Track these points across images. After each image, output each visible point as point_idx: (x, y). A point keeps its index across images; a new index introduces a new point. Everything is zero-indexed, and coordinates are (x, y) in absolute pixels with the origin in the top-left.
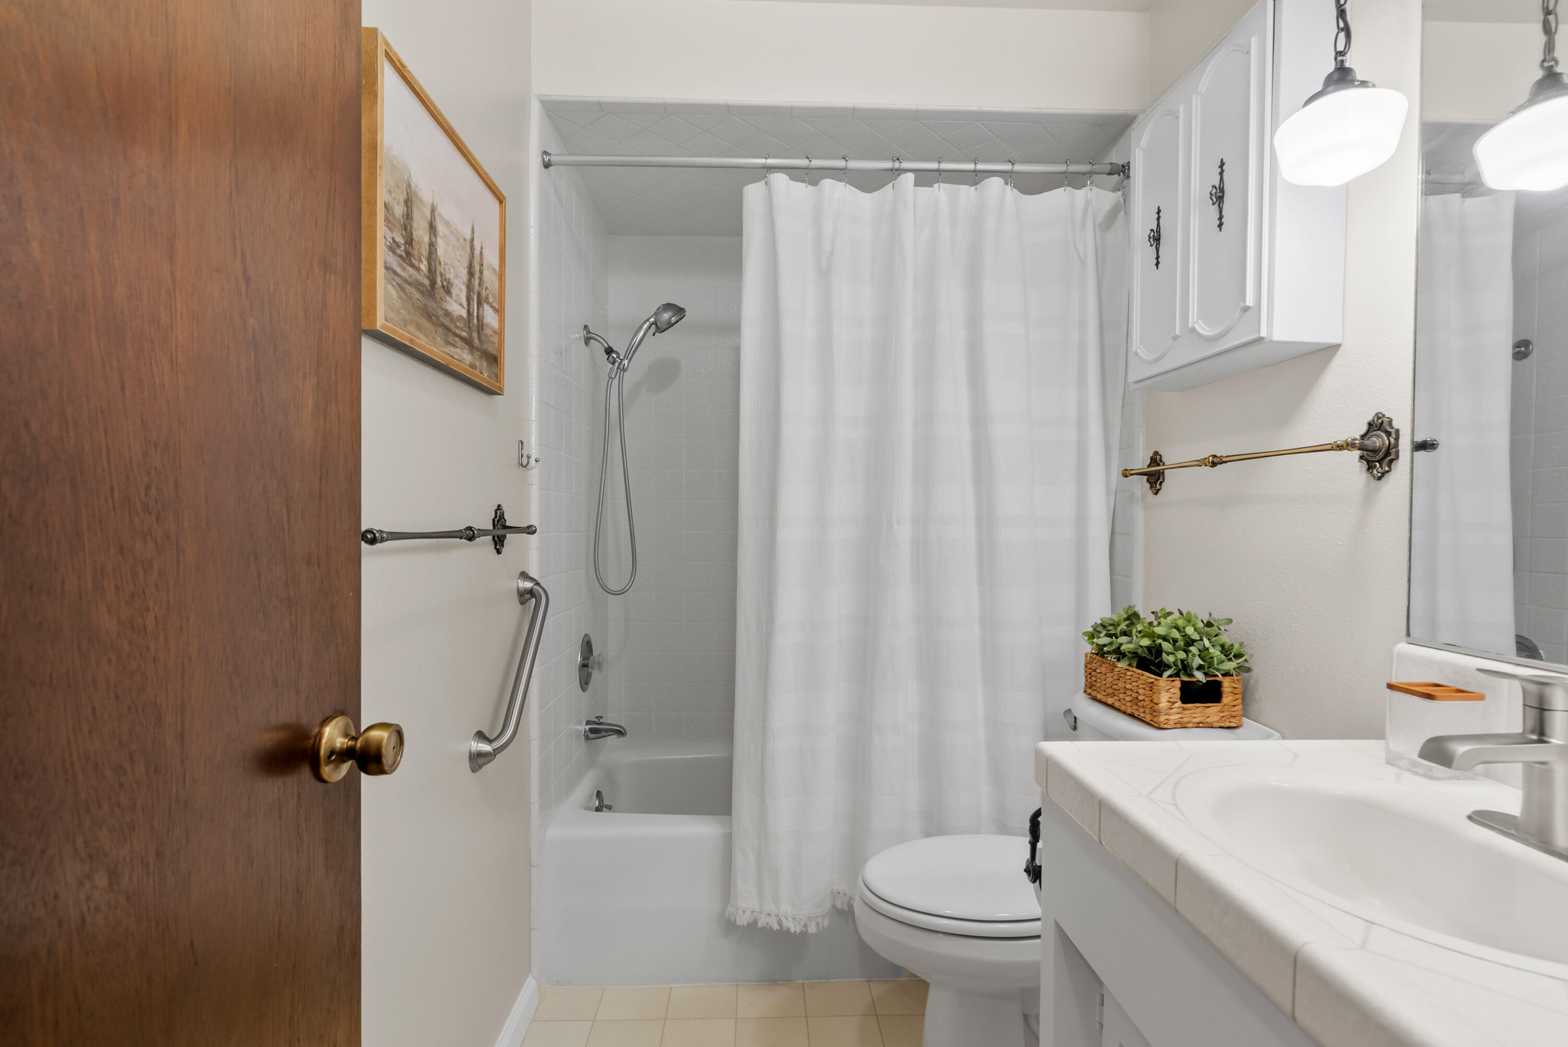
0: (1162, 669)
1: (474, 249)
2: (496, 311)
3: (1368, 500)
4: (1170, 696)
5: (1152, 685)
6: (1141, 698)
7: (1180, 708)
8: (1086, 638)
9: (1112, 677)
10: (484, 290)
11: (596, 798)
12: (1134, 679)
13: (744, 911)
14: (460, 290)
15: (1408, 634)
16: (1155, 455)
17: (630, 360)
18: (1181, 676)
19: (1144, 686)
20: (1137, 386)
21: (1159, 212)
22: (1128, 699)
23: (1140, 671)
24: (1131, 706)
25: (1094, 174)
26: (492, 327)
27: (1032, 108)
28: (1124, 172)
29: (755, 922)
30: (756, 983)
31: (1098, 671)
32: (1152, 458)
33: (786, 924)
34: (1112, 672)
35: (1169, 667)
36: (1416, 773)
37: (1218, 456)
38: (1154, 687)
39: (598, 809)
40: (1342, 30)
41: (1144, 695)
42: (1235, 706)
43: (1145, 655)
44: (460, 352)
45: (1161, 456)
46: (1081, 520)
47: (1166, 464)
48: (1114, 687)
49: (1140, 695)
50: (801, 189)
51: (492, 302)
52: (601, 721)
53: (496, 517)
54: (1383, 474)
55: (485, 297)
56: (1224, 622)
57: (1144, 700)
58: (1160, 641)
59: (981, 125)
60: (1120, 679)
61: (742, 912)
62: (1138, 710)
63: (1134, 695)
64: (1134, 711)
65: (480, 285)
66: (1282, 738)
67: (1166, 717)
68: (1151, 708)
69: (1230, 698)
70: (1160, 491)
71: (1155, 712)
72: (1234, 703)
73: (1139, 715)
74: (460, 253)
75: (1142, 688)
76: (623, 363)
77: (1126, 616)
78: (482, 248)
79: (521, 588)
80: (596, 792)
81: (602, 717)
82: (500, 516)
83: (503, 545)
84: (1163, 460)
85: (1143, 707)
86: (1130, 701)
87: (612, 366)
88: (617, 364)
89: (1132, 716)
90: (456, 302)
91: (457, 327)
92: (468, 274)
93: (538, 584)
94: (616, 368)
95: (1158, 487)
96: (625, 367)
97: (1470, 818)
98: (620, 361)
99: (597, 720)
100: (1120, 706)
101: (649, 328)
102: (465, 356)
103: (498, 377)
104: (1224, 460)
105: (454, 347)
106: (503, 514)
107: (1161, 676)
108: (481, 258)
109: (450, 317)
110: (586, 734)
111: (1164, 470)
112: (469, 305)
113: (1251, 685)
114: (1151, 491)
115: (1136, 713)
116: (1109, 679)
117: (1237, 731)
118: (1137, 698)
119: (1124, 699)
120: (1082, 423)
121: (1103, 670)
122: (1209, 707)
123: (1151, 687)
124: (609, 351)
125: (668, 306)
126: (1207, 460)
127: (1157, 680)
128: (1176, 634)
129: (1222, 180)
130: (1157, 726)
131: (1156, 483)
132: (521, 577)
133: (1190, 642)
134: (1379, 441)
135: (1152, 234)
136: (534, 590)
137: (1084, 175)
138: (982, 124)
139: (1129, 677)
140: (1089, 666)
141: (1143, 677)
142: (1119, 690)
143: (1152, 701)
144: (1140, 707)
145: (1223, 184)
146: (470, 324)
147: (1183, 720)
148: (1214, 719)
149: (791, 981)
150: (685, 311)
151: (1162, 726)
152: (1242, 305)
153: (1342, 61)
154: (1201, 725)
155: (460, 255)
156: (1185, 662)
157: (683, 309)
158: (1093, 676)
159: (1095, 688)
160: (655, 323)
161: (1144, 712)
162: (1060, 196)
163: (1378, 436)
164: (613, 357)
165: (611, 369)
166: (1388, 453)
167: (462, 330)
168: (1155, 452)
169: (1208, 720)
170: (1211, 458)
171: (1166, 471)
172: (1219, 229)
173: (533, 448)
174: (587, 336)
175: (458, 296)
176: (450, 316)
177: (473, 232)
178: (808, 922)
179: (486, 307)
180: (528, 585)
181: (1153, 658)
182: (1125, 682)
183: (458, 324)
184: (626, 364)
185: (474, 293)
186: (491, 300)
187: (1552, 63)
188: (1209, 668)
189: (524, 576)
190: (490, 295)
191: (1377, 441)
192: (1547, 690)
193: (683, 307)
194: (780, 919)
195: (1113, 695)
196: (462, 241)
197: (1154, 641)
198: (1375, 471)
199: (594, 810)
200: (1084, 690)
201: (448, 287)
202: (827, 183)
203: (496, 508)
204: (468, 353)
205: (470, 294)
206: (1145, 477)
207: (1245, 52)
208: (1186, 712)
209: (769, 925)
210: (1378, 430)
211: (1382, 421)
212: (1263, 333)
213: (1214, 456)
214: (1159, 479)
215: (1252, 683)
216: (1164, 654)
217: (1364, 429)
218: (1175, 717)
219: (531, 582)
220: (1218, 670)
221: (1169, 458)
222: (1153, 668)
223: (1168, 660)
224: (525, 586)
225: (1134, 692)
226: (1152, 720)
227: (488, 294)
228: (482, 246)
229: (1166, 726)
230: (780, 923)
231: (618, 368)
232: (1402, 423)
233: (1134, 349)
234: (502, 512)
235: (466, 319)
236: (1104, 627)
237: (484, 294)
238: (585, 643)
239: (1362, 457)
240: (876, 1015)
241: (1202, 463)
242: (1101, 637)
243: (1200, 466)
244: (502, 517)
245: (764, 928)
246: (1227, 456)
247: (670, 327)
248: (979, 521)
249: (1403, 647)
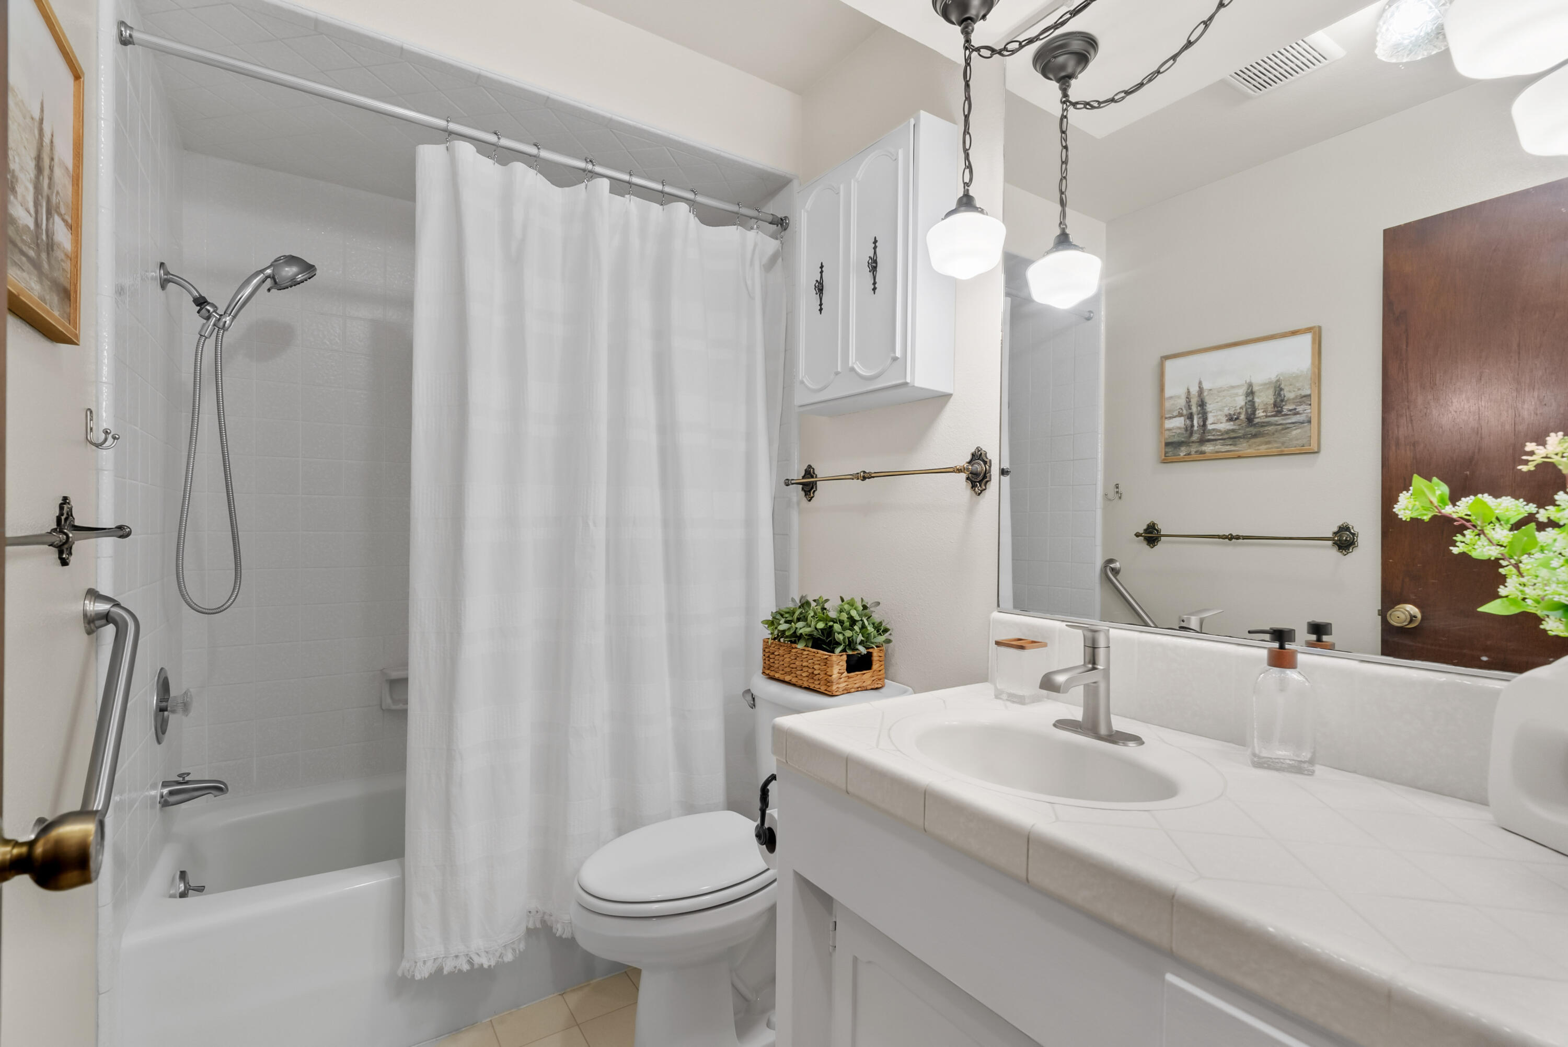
0: (832, 646)
1: (43, 136)
2: (70, 227)
3: (971, 510)
4: (840, 668)
5: (826, 660)
6: (816, 672)
7: (846, 677)
8: (767, 626)
9: (790, 658)
10: (54, 195)
11: (180, 881)
12: (809, 657)
13: (425, 962)
14: (26, 188)
15: (998, 606)
16: (809, 468)
17: (234, 317)
18: (847, 650)
19: (819, 662)
20: (802, 409)
21: (822, 267)
22: (804, 674)
23: (814, 650)
24: (807, 681)
25: (760, 220)
26: (64, 248)
27: (713, 148)
28: (782, 225)
29: (440, 970)
30: (435, 1039)
31: (776, 653)
32: (806, 471)
33: (477, 960)
34: (790, 653)
35: (838, 644)
36: (1013, 702)
37: (867, 472)
38: (828, 662)
39: (183, 895)
40: (968, 168)
41: (819, 669)
42: (880, 671)
43: (819, 636)
44: (28, 279)
45: (814, 469)
46: (750, 523)
47: (818, 476)
48: (792, 666)
49: (815, 670)
50: (487, 166)
51: (65, 214)
52: (187, 779)
53: (61, 514)
54: (982, 491)
55: (56, 204)
56: (873, 605)
57: (819, 674)
58: (831, 623)
59: (666, 150)
60: (797, 658)
61: (422, 964)
62: (813, 683)
63: (810, 671)
64: (810, 685)
65: (50, 187)
66: (913, 692)
67: (837, 686)
68: (826, 680)
69: (878, 665)
70: (813, 499)
71: (829, 683)
72: (880, 669)
73: (814, 687)
74: (27, 136)
75: (817, 664)
76: (224, 320)
77: (800, 604)
78: (52, 136)
79: (91, 611)
80: (178, 873)
81: (188, 774)
82: (67, 514)
83: (70, 554)
84: (815, 472)
85: (819, 680)
86: (807, 676)
87: (205, 321)
88: (213, 320)
89: (808, 689)
90: (22, 206)
91: (23, 240)
92: (35, 168)
93: (117, 605)
94: (212, 324)
95: (812, 495)
96: (226, 325)
97: (1055, 725)
98: (218, 317)
99: (181, 779)
100: (797, 682)
101: (264, 281)
102: (33, 285)
103: (72, 318)
104: (873, 475)
105: (21, 269)
106: (71, 510)
107: (833, 652)
108: (52, 149)
109: (15, 226)
110: (163, 799)
111: (816, 481)
112: (37, 212)
113: (890, 653)
114: (806, 499)
115: (812, 686)
116: (788, 660)
117: (881, 690)
118: (813, 673)
119: (801, 675)
120: (750, 436)
121: (781, 652)
122: (864, 674)
123: (826, 662)
124: (201, 302)
125: (292, 260)
126: (859, 475)
127: (830, 656)
128: (844, 617)
129: (875, 253)
130: (830, 694)
131: (810, 491)
132: (89, 596)
133: (853, 622)
134: (979, 467)
135: (817, 284)
136: (111, 614)
137: (751, 219)
138: (668, 149)
139: (805, 656)
140: (767, 650)
141: (818, 655)
142: (796, 668)
143: (826, 674)
144: (815, 680)
145: (876, 257)
146: (38, 240)
147: (848, 687)
148: (868, 683)
149: (477, 1023)
150: (315, 269)
151: (835, 694)
152: (892, 355)
153: (968, 190)
154: (859, 689)
155: (27, 139)
156: (850, 639)
157: (313, 266)
158: (771, 658)
159: (772, 669)
160: (273, 277)
161: (819, 684)
162: (731, 233)
163: (979, 464)
164: (209, 311)
165: (204, 325)
166: (985, 477)
167: (30, 247)
168: (809, 465)
169: (864, 684)
170: (862, 474)
171: (818, 482)
172: (873, 292)
173: (105, 419)
174: (166, 277)
175: (24, 197)
176: (15, 224)
177: (42, 110)
178: (504, 952)
179: (57, 219)
180: (103, 607)
181: (825, 638)
182: (802, 661)
183: (24, 238)
184: (228, 322)
185: (42, 196)
186: (63, 211)
187: (1064, 226)
188: (866, 642)
189: (93, 594)
190: (61, 203)
191: (978, 467)
192: (1097, 634)
193: (313, 264)
194: (471, 958)
195: (790, 673)
196: (28, 120)
197: (827, 624)
198: (977, 489)
199: (178, 897)
200: (762, 671)
201: (12, 182)
202: (519, 167)
203: (61, 501)
204: (36, 281)
205: (38, 198)
206: (801, 486)
207: (894, 159)
208: (850, 680)
209: (458, 968)
210: (978, 459)
211: (981, 453)
212: (908, 380)
213: (864, 472)
214: (812, 488)
215: (890, 651)
216: (836, 634)
217: (969, 458)
218: (843, 685)
219: (106, 604)
220: (872, 643)
221: (820, 472)
222: (824, 646)
223: (839, 639)
224: (96, 609)
225: (810, 668)
226: (826, 690)
227: (59, 201)
228: (53, 132)
229: (837, 693)
230: (470, 962)
231: (214, 325)
232: (992, 455)
233: (800, 378)
234: (70, 506)
235: (34, 231)
236: (782, 615)
237: (54, 200)
238: (161, 680)
239: (968, 479)
240: (578, 1025)
241: (856, 476)
242: (781, 624)
243: (853, 479)
244: (70, 514)
245: (451, 974)
246: (875, 473)
247: (295, 285)
248: (665, 524)
249: (996, 615)
